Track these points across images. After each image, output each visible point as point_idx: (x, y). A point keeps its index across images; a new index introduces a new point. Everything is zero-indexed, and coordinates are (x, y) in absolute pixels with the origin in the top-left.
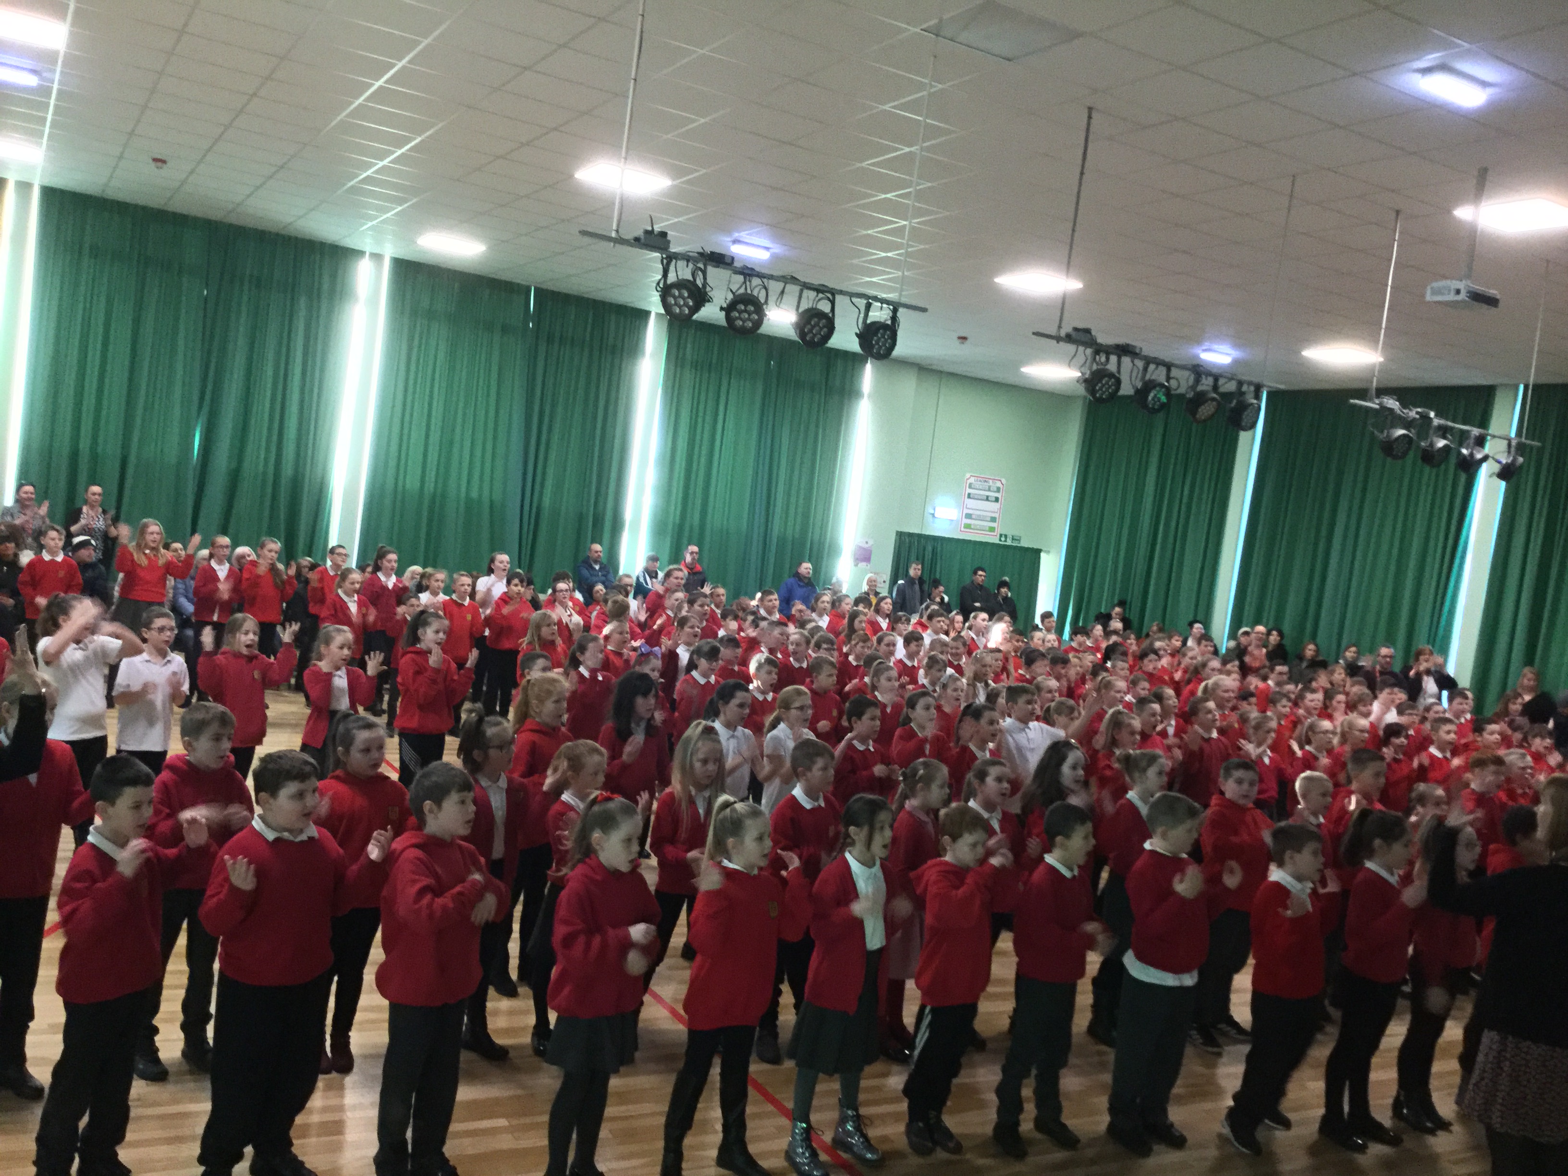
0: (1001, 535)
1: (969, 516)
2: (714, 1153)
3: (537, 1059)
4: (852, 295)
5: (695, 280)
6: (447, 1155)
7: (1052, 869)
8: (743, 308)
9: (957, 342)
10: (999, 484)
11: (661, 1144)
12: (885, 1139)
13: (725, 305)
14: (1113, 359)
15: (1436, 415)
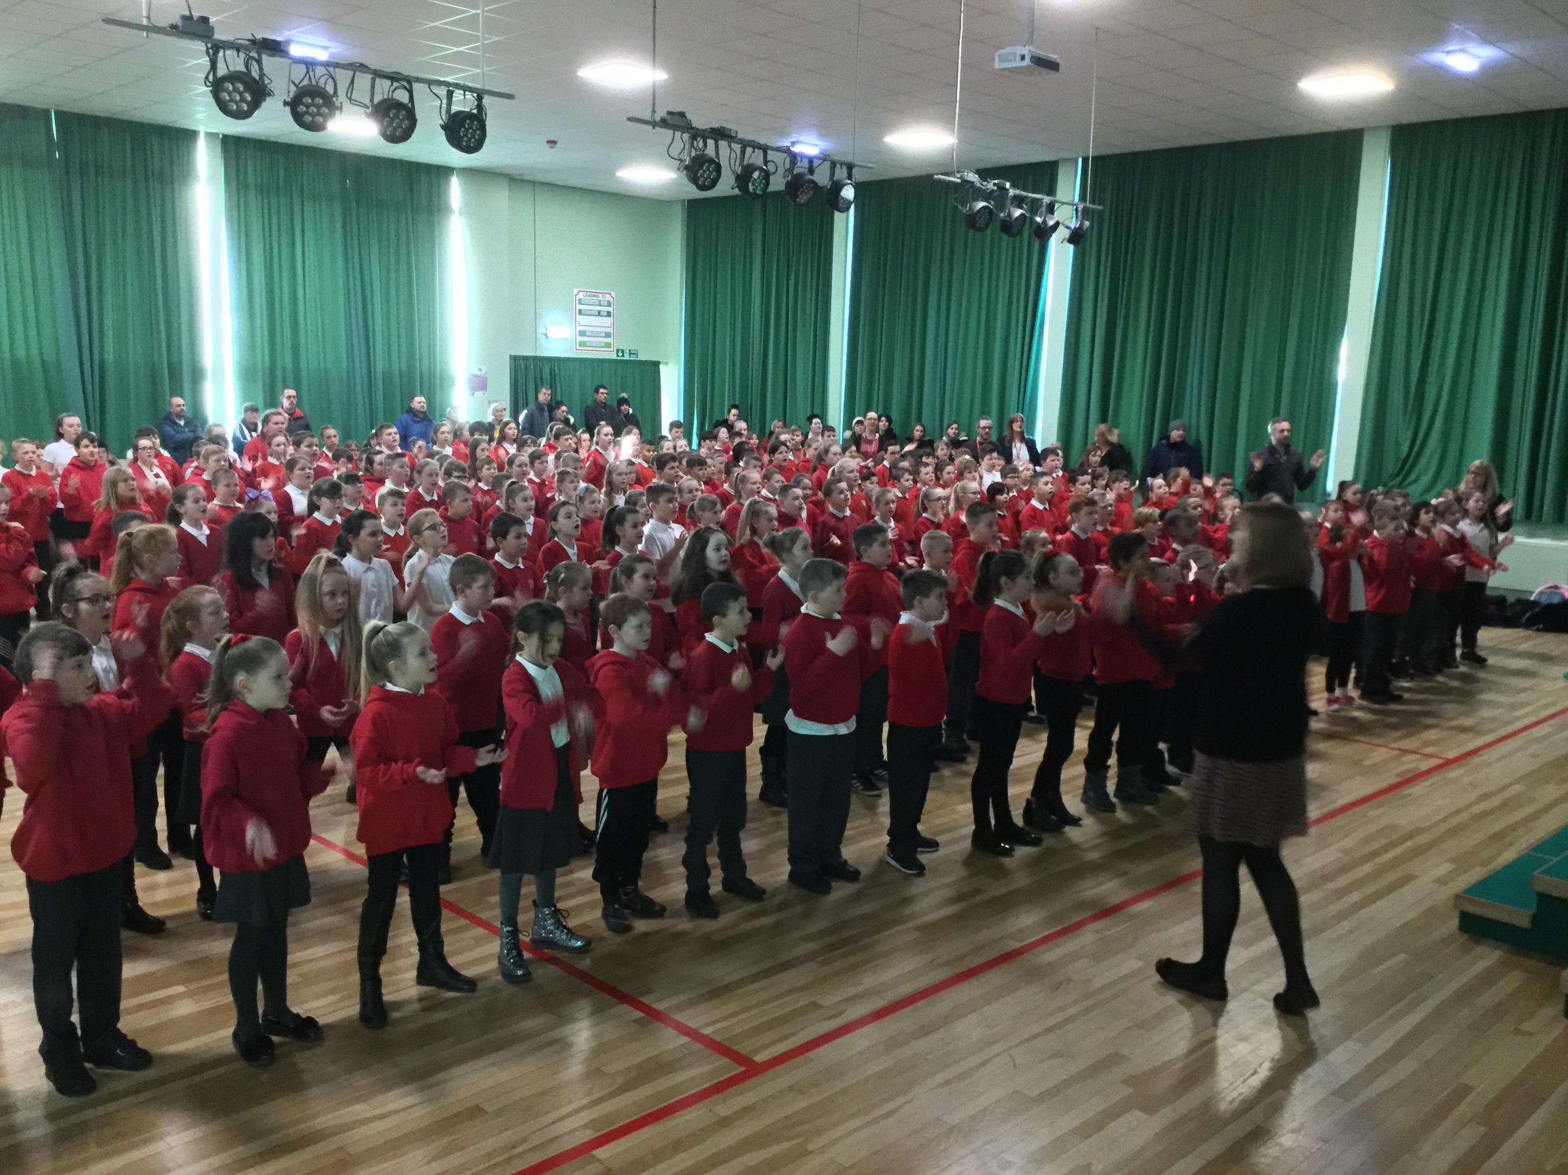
0: (618, 351)
1: (582, 333)
2: (414, 974)
3: (207, 923)
4: (430, 83)
5: (249, 71)
6: (123, 1031)
7: (711, 646)
8: (310, 101)
9: (547, 146)
10: (608, 298)
11: (356, 977)
12: (584, 926)
13: (288, 99)
14: (711, 143)
15: (1011, 186)
